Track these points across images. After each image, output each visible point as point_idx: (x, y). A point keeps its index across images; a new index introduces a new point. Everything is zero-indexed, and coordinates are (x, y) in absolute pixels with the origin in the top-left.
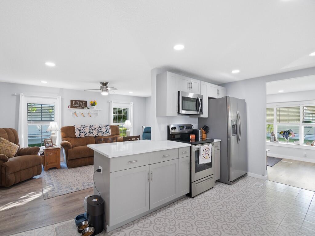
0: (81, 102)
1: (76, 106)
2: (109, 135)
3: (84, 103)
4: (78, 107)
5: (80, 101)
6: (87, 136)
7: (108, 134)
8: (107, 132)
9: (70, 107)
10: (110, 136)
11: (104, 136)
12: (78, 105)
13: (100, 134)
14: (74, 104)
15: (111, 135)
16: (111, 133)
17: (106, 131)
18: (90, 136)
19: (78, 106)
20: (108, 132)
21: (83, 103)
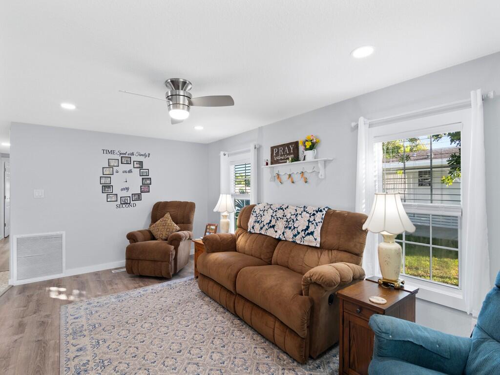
0: (286, 148)
1: (279, 158)
2: (314, 245)
3: (292, 149)
4: (281, 159)
5: (283, 146)
6: (263, 232)
7: (310, 241)
8: (308, 234)
9: (269, 163)
10: (315, 247)
11: (298, 242)
12: (281, 155)
13: (289, 235)
14: (275, 155)
15: (318, 245)
16: (319, 239)
17: (308, 227)
18: (268, 234)
19: (283, 158)
20: (312, 233)
21: (289, 149)
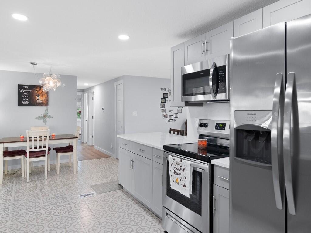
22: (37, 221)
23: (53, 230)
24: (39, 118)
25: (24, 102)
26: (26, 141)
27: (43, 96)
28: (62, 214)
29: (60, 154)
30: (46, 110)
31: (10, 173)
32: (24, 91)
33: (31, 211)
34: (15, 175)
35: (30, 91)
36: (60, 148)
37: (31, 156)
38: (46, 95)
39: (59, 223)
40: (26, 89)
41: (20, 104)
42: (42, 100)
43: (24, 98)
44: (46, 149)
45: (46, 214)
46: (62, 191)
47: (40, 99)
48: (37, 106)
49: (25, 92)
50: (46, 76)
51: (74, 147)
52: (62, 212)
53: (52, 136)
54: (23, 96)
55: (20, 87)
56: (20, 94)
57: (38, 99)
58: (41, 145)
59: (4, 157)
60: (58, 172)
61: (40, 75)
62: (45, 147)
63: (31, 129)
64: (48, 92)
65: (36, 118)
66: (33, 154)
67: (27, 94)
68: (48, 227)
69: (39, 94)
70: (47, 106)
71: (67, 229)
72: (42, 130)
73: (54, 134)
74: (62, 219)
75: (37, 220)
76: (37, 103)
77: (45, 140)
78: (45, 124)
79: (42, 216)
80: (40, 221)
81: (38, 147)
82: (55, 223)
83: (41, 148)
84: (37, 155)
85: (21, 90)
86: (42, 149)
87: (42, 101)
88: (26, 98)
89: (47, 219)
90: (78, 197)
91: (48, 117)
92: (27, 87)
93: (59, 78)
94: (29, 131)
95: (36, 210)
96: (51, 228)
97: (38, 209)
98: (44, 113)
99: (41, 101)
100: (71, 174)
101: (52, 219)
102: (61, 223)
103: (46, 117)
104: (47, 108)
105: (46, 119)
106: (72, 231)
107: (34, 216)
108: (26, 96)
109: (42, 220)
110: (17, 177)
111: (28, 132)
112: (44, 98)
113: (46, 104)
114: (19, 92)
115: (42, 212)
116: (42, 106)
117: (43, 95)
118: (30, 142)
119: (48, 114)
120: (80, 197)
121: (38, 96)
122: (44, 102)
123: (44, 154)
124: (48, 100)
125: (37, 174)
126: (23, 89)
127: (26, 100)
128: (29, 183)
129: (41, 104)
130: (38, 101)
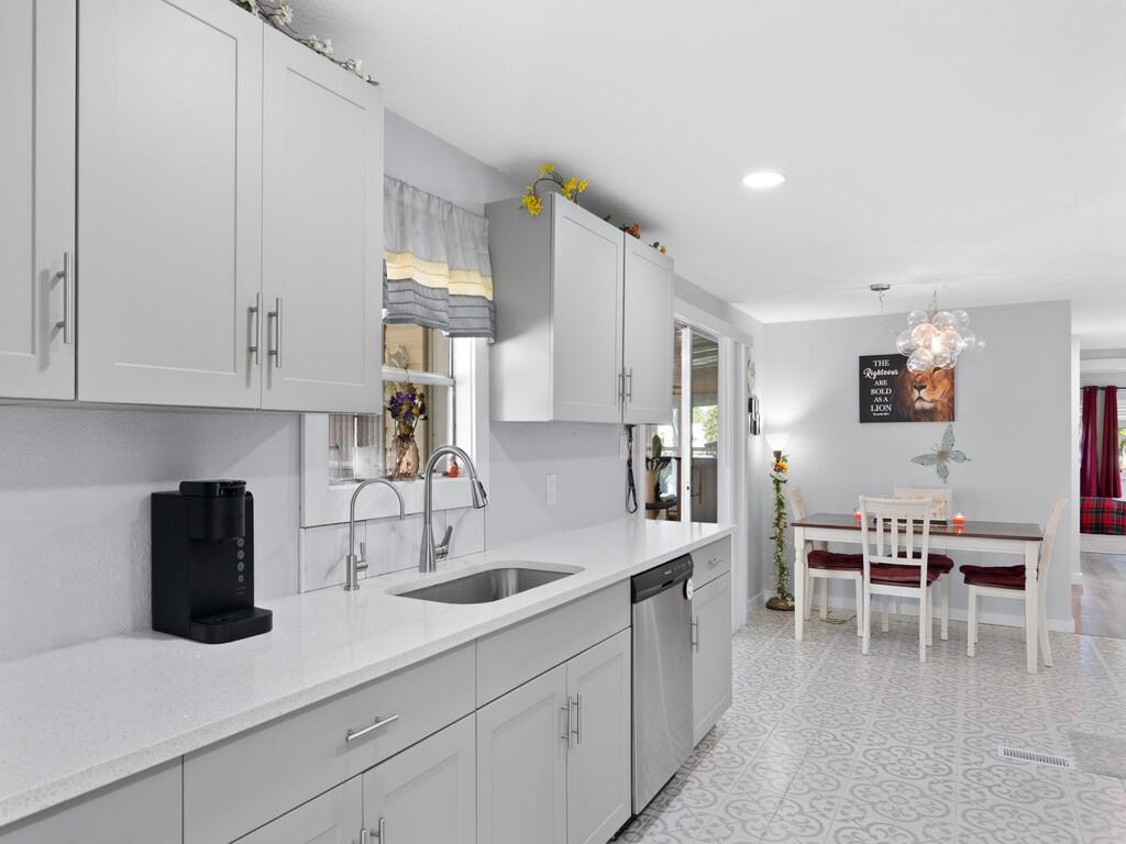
22: (832, 764)
23: (858, 806)
24: (923, 460)
25: (876, 410)
26: (859, 529)
27: (934, 388)
28: (909, 776)
29: (975, 590)
30: (946, 434)
31: (834, 615)
32: (875, 374)
33: (830, 730)
34: (844, 627)
35: (893, 373)
36: (986, 568)
37: (874, 577)
38: (946, 381)
39: (885, 797)
40: (881, 368)
41: (866, 416)
42: (932, 401)
43: (878, 396)
44: (923, 563)
45: (865, 756)
46: (951, 712)
47: (925, 398)
48: (918, 420)
49: (879, 378)
50: (918, 321)
51: (1027, 573)
52: (914, 771)
53: (956, 521)
54: (873, 392)
55: (866, 362)
56: (865, 385)
57: (920, 398)
58: (921, 548)
59: (811, 565)
60: (971, 651)
61: (900, 322)
62: (917, 555)
63: (896, 494)
64: (953, 374)
65: (912, 460)
66: (882, 573)
67: (884, 383)
68: (851, 791)
69: (921, 381)
70: (950, 420)
71: (897, 823)
72: (921, 498)
73: (959, 517)
74: (901, 789)
75: (832, 761)
76: (916, 412)
77: (918, 532)
78: (941, 480)
79: (853, 756)
80: (838, 766)
81: (910, 555)
82: (875, 790)
83: (905, 557)
84: (892, 576)
85: (869, 373)
86: (909, 561)
87: (931, 405)
88: (883, 396)
89: (860, 770)
90: (997, 750)
91: (954, 459)
92: (886, 363)
93: (964, 324)
94: (867, 499)
95: (843, 735)
96: (856, 797)
97: (851, 735)
98: (940, 443)
99: (928, 406)
100: (1017, 669)
101: (874, 777)
102: (890, 798)
103: (945, 459)
104: (950, 426)
105: (946, 463)
106: (909, 836)
107: (830, 746)
108: (882, 391)
109: (845, 767)
110: (844, 632)
111: (865, 502)
112: (938, 395)
113: (947, 412)
114: (862, 376)
115: (856, 747)
116: (932, 420)
117: (936, 384)
118: (872, 533)
119: (954, 449)
120: (1001, 753)
121: (920, 388)
122: (939, 407)
123: (916, 578)
124: (952, 400)
125: (903, 640)
126: (875, 369)
127: (882, 403)
128: (868, 658)
129: (928, 415)
130: (918, 405)
